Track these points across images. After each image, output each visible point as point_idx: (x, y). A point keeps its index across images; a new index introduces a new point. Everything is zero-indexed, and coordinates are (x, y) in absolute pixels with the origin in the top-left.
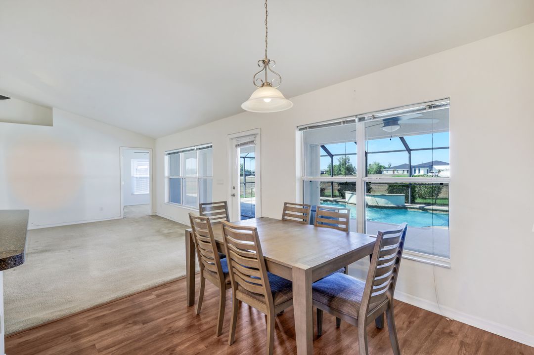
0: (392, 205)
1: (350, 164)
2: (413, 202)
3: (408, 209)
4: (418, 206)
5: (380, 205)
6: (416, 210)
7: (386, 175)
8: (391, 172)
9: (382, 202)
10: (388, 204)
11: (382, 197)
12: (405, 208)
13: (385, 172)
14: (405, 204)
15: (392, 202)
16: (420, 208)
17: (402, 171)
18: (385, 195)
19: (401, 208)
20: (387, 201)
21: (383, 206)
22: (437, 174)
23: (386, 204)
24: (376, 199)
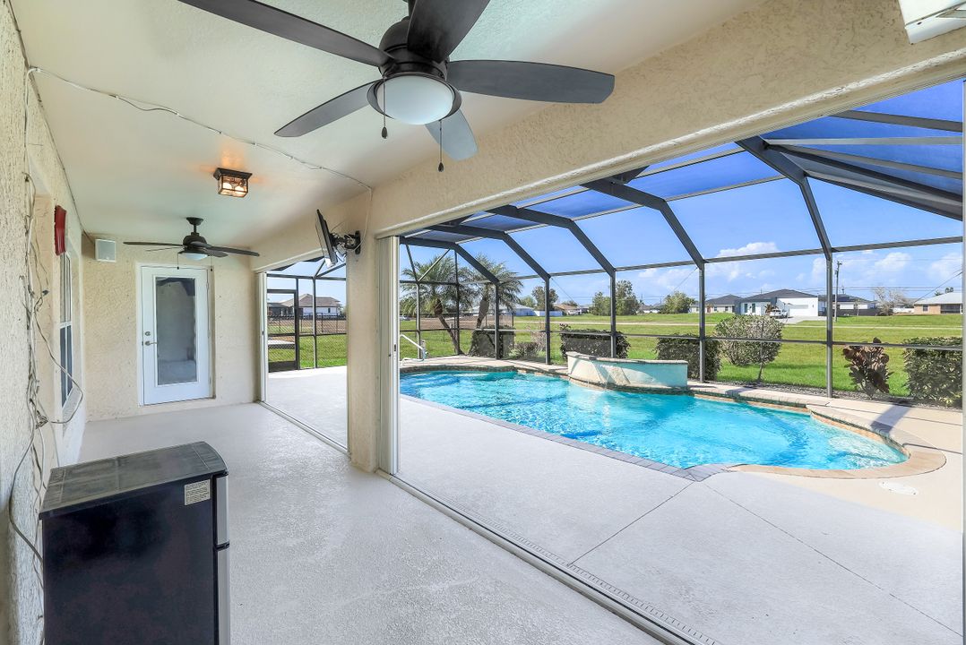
0: (659, 386)
1: (632, 295)
2: (710, 376)
3: (697, 397)
4: (723, 388)
5: (633, 384)
6: (721, 400)
9: (637, 378)
10: (649, 383)
11: (639, 366)
12: (688, 392)
13: (693, 310)
14: (690, 383)
15: (659, 379)
16: (730, 395)
17: (723, 309)
18: (645, 363)
19: (679, 393)
20: (648, 376)
21: (640, 388)
22: (785, 314)
23: (645, 382)
24: (625, 370)
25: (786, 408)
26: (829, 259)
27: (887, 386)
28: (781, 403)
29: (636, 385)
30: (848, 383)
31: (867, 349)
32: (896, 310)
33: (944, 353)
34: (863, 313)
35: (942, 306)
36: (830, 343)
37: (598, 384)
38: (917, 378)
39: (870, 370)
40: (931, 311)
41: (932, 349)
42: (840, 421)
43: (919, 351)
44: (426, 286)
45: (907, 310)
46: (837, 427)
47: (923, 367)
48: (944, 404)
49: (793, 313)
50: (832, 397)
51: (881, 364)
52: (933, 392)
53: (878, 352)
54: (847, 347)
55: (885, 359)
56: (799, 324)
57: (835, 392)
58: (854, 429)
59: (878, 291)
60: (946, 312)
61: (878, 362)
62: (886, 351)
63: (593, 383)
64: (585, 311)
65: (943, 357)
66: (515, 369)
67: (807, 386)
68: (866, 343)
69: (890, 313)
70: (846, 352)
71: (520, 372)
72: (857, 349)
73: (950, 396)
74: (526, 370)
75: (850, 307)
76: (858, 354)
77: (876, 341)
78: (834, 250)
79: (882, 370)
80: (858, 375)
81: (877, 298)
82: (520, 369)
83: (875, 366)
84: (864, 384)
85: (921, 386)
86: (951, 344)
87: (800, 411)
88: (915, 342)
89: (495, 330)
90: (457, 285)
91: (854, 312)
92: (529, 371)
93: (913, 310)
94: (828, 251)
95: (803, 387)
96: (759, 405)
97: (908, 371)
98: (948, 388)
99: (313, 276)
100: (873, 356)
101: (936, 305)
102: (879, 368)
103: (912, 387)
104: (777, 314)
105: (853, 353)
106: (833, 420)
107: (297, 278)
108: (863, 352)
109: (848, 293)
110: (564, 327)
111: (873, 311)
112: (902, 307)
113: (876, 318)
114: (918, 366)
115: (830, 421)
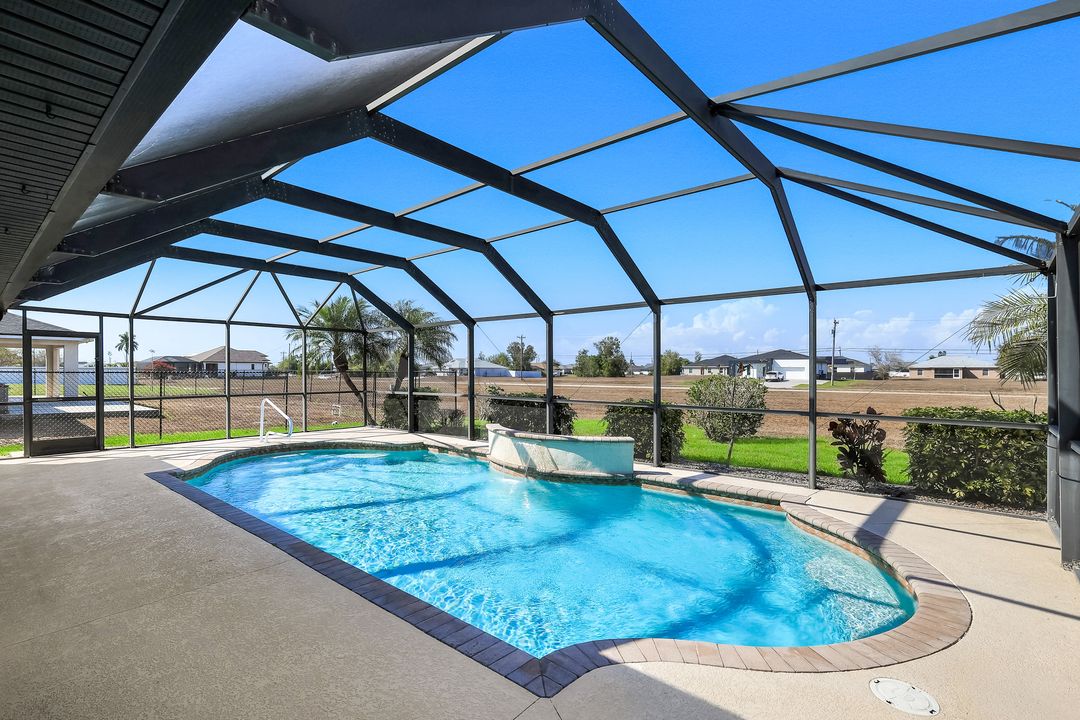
0: (597, 473)
1: (620, 354)
2: (665, 458)
3: (645, 488)
5: (562, 470)
6: (674, 492)
7: (687, 377)
8: (697, 372)
9: (567, 462)
10: (584, 468)
11: (568, 444)
12: (633, 480)
13: (686, 372)
14: (638, 467)
15: (597, 464)
16: (685, 485)
17: (718, 371)
18: (577, 441)
19: (622, 482)
20: (582, 459)
21: (571, 476)
22: (781, 377)
23: (579, 467)
24: (553, 451)
25: (755, 506)
26: (812, 300)
27: (883, 473)
28: (749, 498)
29: (566, 472)
30: (836, 466)
31: (859, 422)
32: (893, 374)
33: (953, 429)
34: (860, 376)
35: (936, 370)
36: (813, 414)
37: (518, 470)
38: (920, 462)
39: (862, 452)
40: (925, 375)
41: (939, 424)
42: (822, 530)
43: (923, 425)
44: (326, 333)
45: (902, 374)
46: (818, 536)
47: (928, 447)
48: (952, 497)
49: (789, 375)
50: (816, 488)
51: (877, 443)
52: (939, 479)
53: (871, 427)
54: (835, 419)
55: (881, 435)
56: (796, 387)
57: (821, 478)
58: (839, 541)
59: (875, 353)
60: (939, 376)
61: (872, 439)
62: (882, 424)
63: (512, 469)
64: (568, 372)
65: (953, 434)
66: (425, 447)
67: (787, 470)
68: (857, 414)
69: (886, 377)
70: (833, 426)
71: (431, 451)
72: (847, 423)
73: (961, 487)
74: (438, 448)
75: (847, 370)
76: (848, 429)
77: (871, 411)
78: (819, 288)
79: (877, 452)
80: (848, 457)
81: (873, 361)
82: (431, 447)
83: (868, 446)
84: (855, 469)
85: (925, 473)
86: (963, 416)
87: (772, 510)
88: (918, 414)
89: (408, 393)
90: (365, 333)
91: (850, 376)
92: (441, 450)
93: (908, 374)
94: (811, 289)
95: (781, 473)
96: (722, 501)
97: (909, 452)
98: (958, 475)
99: (129, 313)
100: (867, 432)
101: (930, 369)
102: (874, 448)
103: (914, 474)
104: (773, 377)
105: (840, 429)
106: (813, 526)
107: (101, 315)
108: (854, 426)
109: (846, 355)
110: (494, 390)
111: (870, 375)
112: (897, 370)
113: (872, 382)
114: (922, 446)
115: (808, 527)
